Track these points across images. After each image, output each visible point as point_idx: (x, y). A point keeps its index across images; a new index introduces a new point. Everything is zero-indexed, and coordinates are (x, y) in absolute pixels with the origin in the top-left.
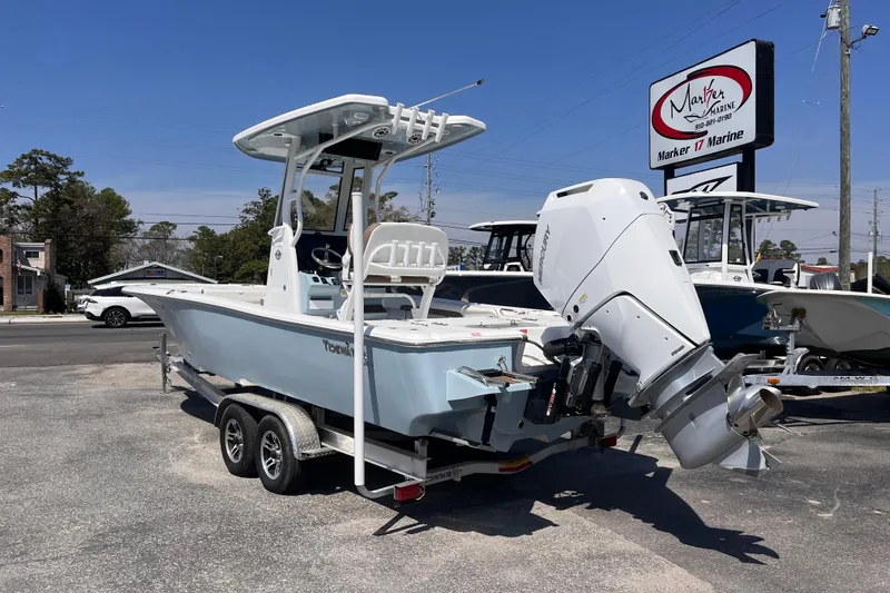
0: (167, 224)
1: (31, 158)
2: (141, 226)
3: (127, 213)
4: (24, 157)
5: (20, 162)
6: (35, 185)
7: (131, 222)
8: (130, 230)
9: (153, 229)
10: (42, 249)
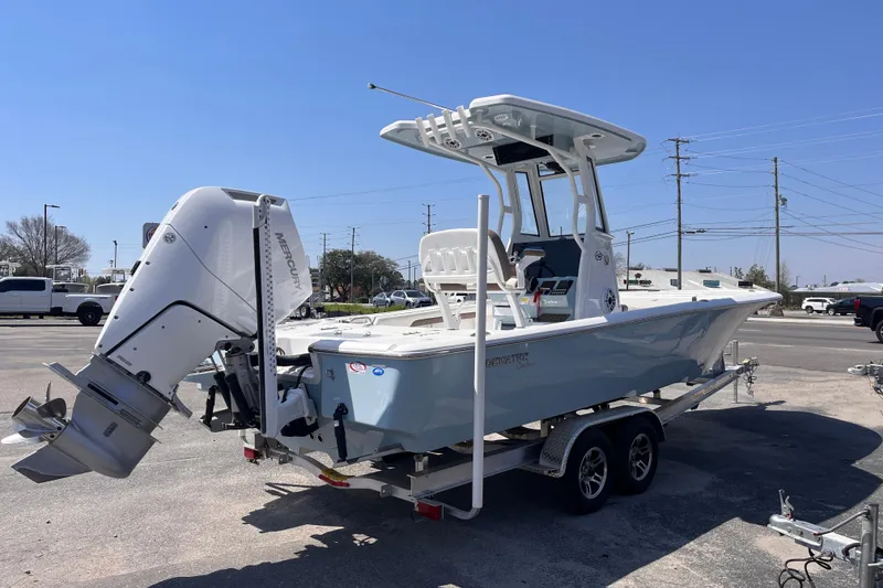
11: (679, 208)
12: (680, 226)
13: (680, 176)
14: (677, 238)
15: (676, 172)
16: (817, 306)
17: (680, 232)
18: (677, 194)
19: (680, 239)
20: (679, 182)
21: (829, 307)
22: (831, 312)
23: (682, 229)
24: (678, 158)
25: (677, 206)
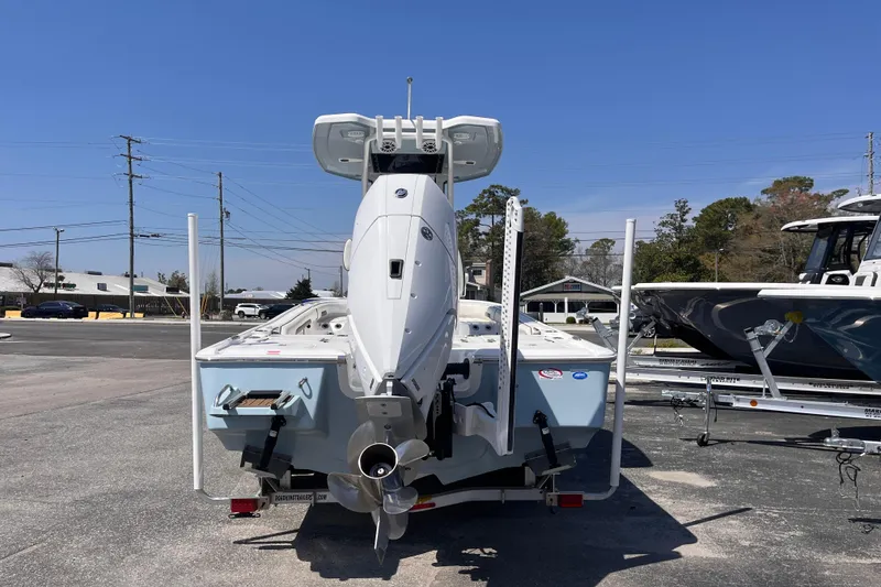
0: (607, 241)
1: (490, 192)
2: (577, 244)
3: (564, 234)
4: (485, 192)
5: (482, 196)
6: (493, 214)
7: (568, 241)
8: (567, 248)
9: (594, 246)
10: (484, 268)
11: (131, 209)
12: (132, 228)
13: (132, 176)
14: (129, 240)
15: (128, 172)
16: (248, 311)
17: (132, 234)
18: (129, 195)
19: (132, 242)
20: (131, 182)
21: (261, 312)
22: (263, 317)
23: (135, 232)
24: (130, 158)
25: (129, 207)
